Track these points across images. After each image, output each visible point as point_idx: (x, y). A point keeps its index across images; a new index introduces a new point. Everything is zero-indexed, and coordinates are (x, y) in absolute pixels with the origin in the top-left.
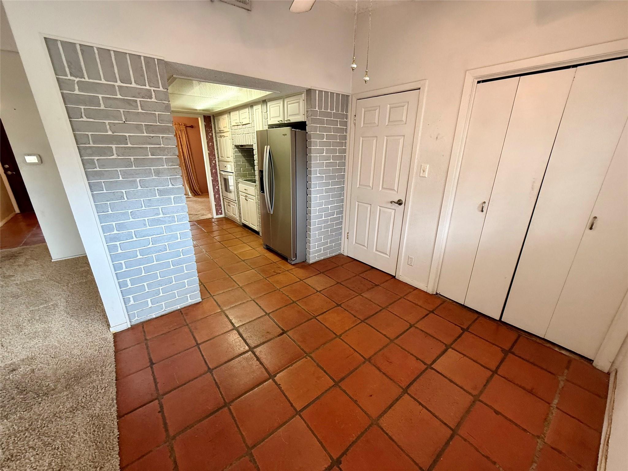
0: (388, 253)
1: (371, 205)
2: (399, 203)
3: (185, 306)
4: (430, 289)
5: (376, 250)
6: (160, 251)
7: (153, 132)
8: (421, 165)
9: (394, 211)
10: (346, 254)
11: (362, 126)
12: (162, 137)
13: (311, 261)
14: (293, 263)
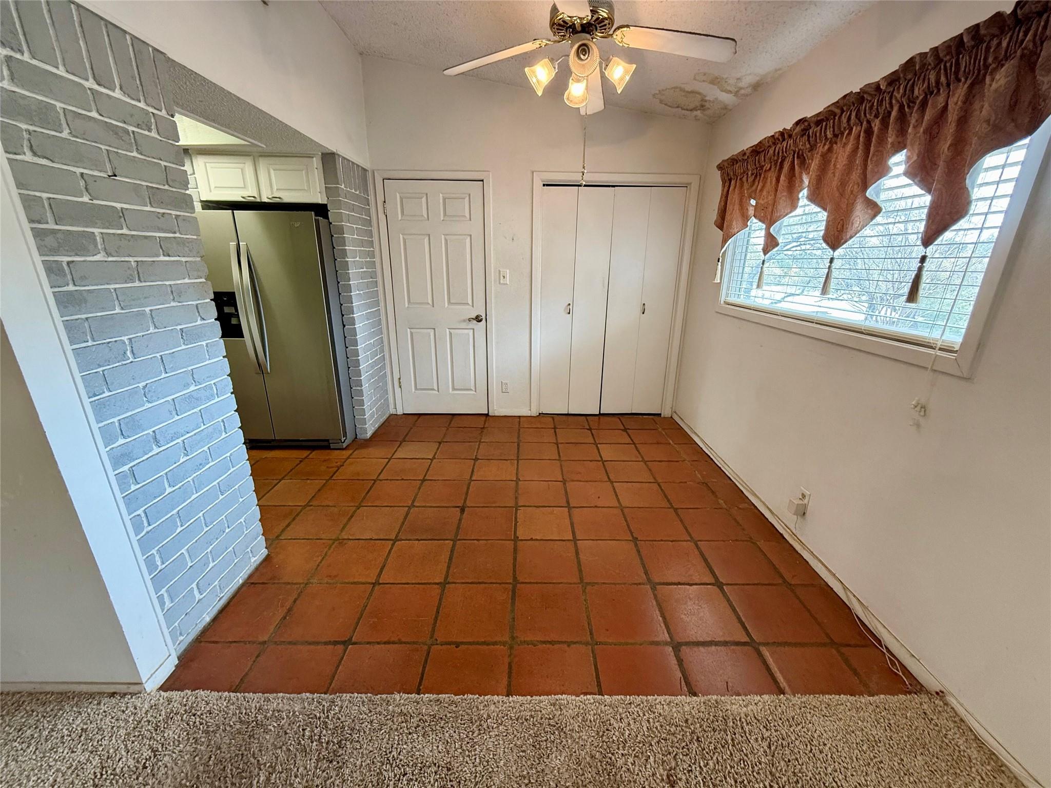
0: (473, 388)
1: (434, 329)
2: (478, 319)
3: (249, 572)
4: (534, 413)
5: (454, 389)
6: (201, 467)
7: (161, 204)
8: (500, 271)
9: (472, 330)
10: (400, 412)
11: (400, 218)
12: (177, 216)
13: (369, 434)
14: (345, 445)
